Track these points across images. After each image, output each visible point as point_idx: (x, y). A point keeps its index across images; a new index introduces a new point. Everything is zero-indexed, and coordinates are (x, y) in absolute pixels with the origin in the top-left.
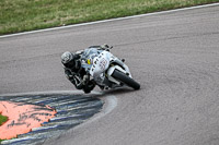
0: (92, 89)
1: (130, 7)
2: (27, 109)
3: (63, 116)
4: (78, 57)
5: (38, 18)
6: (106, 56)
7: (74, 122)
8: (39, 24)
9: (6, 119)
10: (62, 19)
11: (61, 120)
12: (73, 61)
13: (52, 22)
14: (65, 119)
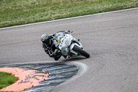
0: (59, 58)
1: (96, 8)
2: (31, 72)
3: (53, 77)
5: (37, 15)
7: (60, 81)
8: (38, 19)
9: (18, 79)
10: (53, 16)
11: (52, 79)
12: (48, 40)
13: (46, 17)
14: (55, 79)
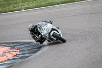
1: (54, 1)
2: (6, 49)
4: (36, 26)
5: (11, 6)
6: (50, 26)
7: (28, 55)
8: (12, 9)
10: (23, 7)
12: (34, 28)
13: (18, 8)
